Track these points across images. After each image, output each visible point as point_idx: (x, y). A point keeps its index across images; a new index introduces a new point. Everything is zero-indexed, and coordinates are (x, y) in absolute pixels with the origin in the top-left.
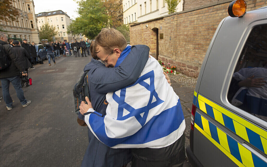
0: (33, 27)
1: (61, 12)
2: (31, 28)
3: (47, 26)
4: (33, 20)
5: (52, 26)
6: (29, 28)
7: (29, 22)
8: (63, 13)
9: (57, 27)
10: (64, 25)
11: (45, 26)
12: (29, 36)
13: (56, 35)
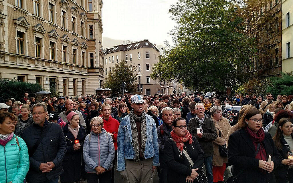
0: (92, 65)
1: (147, 44)
2: (89, 66)
3: (122, 65)
4: (94, 53)
5: (131, 66)
6: (85, 66)
7: (87, 56)
8: (150, 45)
9: (137, 68)
10: (148, 65)
11: (119, 65)
12: (83, 81)
13: (134, 80)
